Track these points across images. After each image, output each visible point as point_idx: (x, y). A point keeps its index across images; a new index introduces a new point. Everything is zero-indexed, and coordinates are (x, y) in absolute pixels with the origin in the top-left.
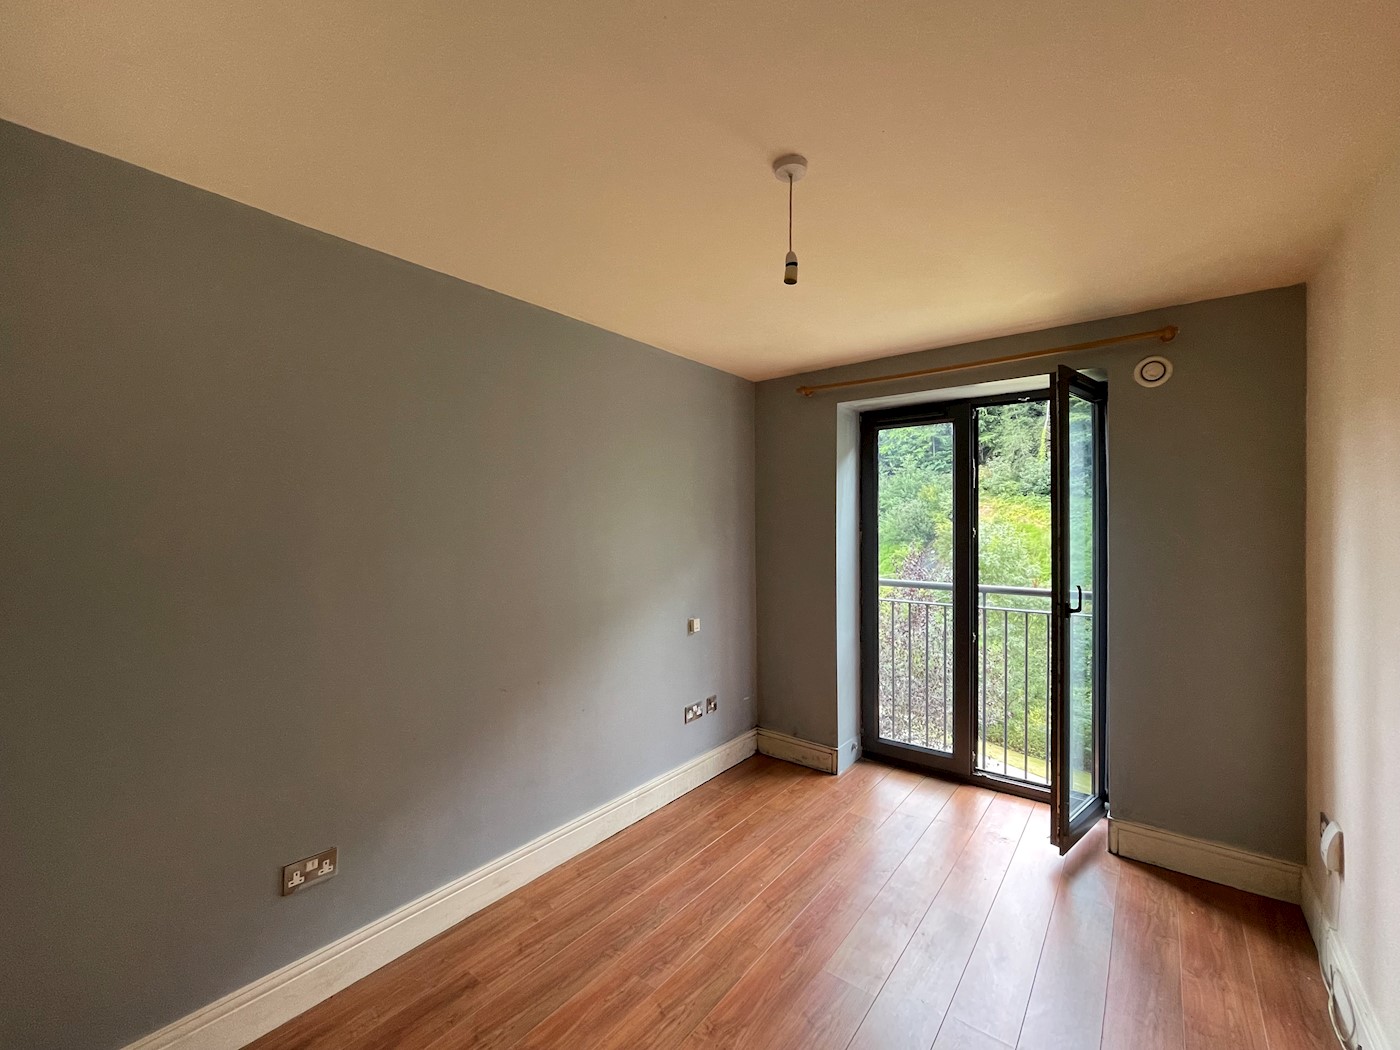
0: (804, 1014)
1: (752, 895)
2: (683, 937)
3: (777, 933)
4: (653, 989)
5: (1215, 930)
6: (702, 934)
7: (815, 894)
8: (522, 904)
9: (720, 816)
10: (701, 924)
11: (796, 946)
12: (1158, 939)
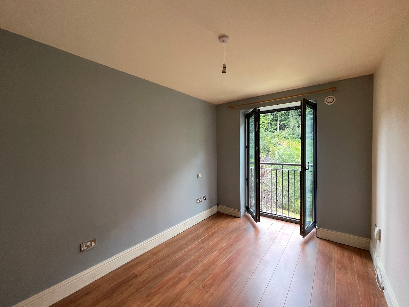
0: (230, 282)
1: (216, 251)
2: (196, 262)
3: (222, 261)
4: (187, 277)
5: (345, 257)
6: (201, 262)
7: (234, 250)
8: (150, 255)
9: (206, 230)
10: (201, 259)
11: (228, 264)
12: (329, 260)
